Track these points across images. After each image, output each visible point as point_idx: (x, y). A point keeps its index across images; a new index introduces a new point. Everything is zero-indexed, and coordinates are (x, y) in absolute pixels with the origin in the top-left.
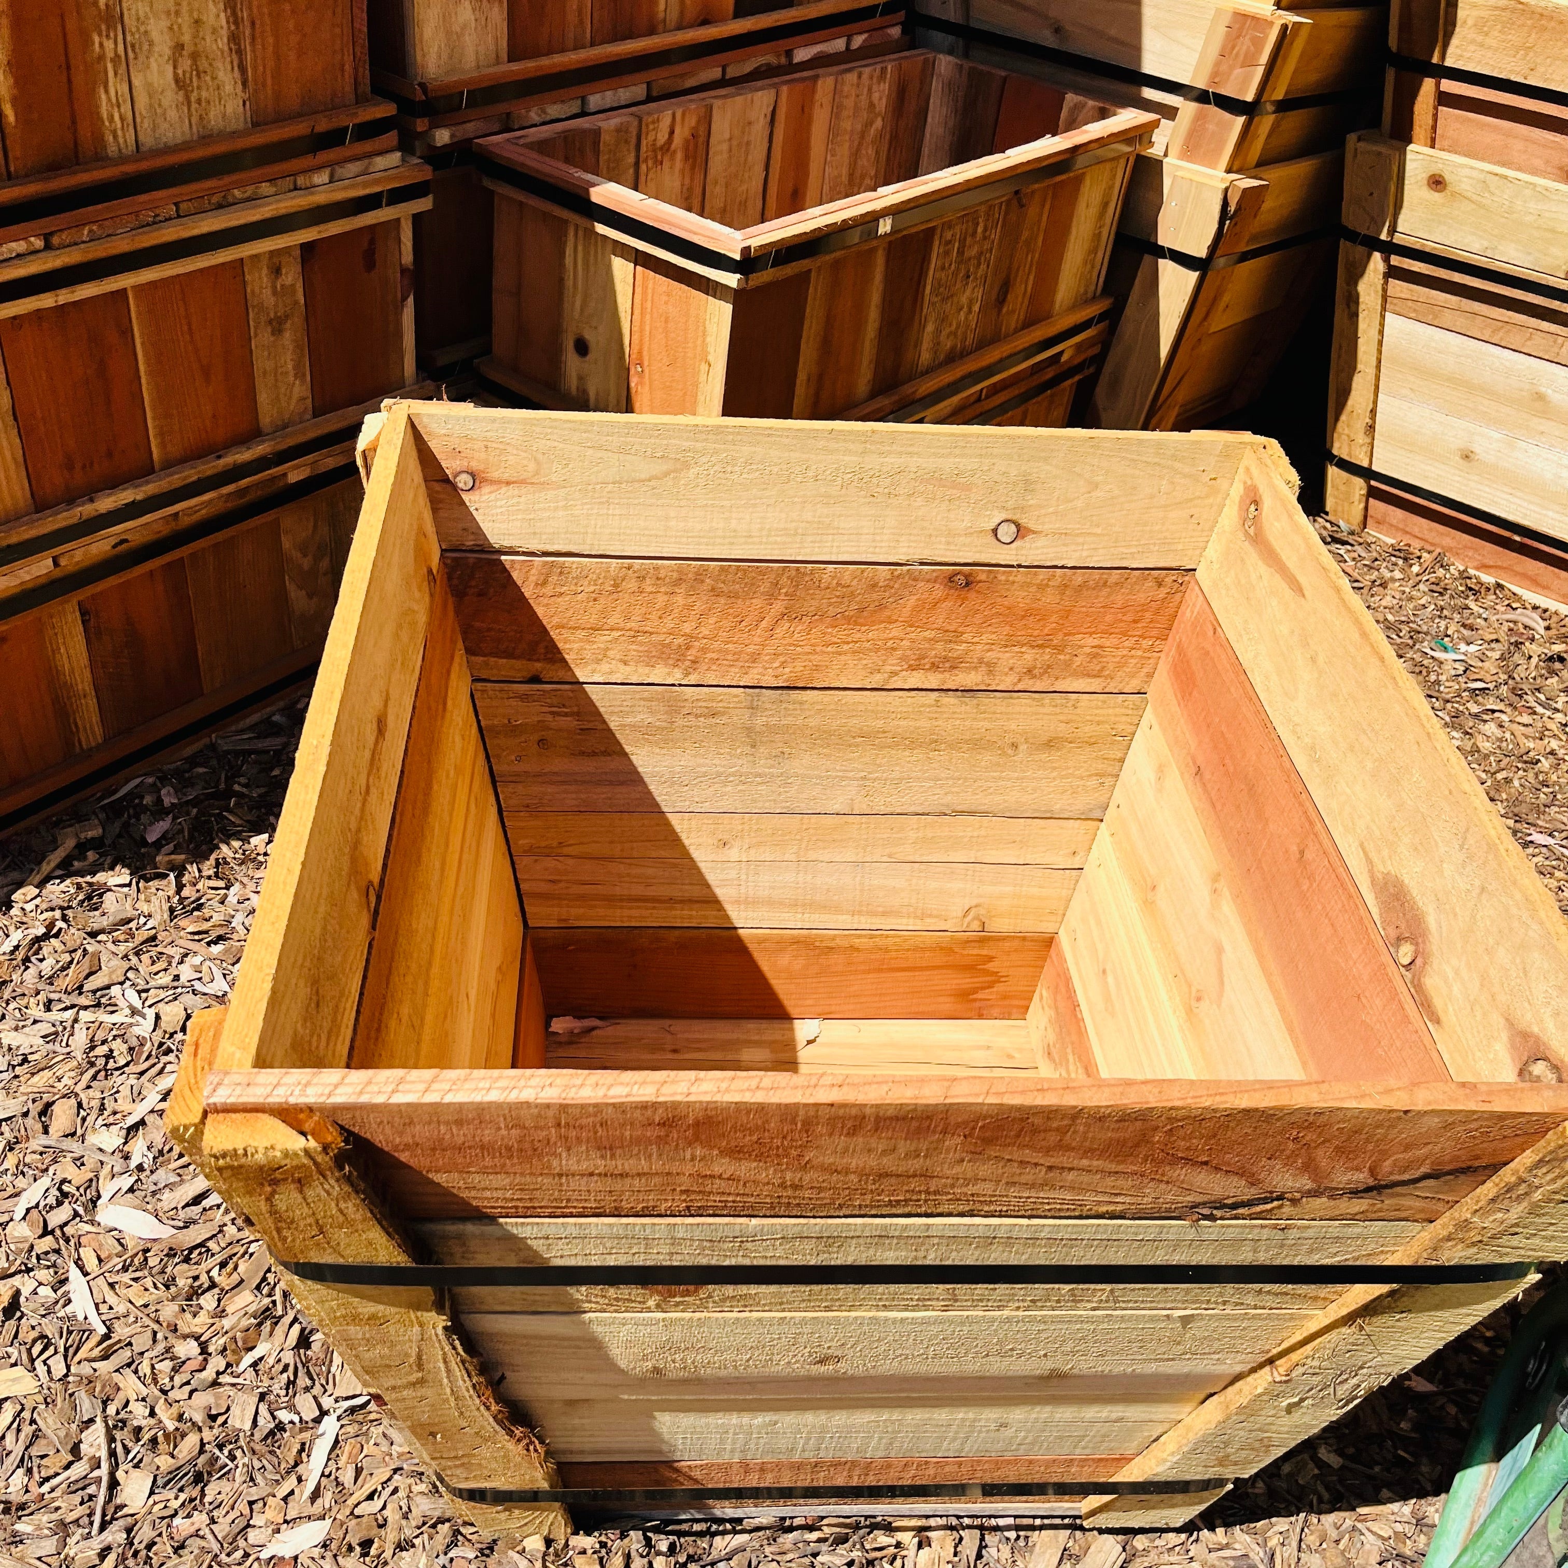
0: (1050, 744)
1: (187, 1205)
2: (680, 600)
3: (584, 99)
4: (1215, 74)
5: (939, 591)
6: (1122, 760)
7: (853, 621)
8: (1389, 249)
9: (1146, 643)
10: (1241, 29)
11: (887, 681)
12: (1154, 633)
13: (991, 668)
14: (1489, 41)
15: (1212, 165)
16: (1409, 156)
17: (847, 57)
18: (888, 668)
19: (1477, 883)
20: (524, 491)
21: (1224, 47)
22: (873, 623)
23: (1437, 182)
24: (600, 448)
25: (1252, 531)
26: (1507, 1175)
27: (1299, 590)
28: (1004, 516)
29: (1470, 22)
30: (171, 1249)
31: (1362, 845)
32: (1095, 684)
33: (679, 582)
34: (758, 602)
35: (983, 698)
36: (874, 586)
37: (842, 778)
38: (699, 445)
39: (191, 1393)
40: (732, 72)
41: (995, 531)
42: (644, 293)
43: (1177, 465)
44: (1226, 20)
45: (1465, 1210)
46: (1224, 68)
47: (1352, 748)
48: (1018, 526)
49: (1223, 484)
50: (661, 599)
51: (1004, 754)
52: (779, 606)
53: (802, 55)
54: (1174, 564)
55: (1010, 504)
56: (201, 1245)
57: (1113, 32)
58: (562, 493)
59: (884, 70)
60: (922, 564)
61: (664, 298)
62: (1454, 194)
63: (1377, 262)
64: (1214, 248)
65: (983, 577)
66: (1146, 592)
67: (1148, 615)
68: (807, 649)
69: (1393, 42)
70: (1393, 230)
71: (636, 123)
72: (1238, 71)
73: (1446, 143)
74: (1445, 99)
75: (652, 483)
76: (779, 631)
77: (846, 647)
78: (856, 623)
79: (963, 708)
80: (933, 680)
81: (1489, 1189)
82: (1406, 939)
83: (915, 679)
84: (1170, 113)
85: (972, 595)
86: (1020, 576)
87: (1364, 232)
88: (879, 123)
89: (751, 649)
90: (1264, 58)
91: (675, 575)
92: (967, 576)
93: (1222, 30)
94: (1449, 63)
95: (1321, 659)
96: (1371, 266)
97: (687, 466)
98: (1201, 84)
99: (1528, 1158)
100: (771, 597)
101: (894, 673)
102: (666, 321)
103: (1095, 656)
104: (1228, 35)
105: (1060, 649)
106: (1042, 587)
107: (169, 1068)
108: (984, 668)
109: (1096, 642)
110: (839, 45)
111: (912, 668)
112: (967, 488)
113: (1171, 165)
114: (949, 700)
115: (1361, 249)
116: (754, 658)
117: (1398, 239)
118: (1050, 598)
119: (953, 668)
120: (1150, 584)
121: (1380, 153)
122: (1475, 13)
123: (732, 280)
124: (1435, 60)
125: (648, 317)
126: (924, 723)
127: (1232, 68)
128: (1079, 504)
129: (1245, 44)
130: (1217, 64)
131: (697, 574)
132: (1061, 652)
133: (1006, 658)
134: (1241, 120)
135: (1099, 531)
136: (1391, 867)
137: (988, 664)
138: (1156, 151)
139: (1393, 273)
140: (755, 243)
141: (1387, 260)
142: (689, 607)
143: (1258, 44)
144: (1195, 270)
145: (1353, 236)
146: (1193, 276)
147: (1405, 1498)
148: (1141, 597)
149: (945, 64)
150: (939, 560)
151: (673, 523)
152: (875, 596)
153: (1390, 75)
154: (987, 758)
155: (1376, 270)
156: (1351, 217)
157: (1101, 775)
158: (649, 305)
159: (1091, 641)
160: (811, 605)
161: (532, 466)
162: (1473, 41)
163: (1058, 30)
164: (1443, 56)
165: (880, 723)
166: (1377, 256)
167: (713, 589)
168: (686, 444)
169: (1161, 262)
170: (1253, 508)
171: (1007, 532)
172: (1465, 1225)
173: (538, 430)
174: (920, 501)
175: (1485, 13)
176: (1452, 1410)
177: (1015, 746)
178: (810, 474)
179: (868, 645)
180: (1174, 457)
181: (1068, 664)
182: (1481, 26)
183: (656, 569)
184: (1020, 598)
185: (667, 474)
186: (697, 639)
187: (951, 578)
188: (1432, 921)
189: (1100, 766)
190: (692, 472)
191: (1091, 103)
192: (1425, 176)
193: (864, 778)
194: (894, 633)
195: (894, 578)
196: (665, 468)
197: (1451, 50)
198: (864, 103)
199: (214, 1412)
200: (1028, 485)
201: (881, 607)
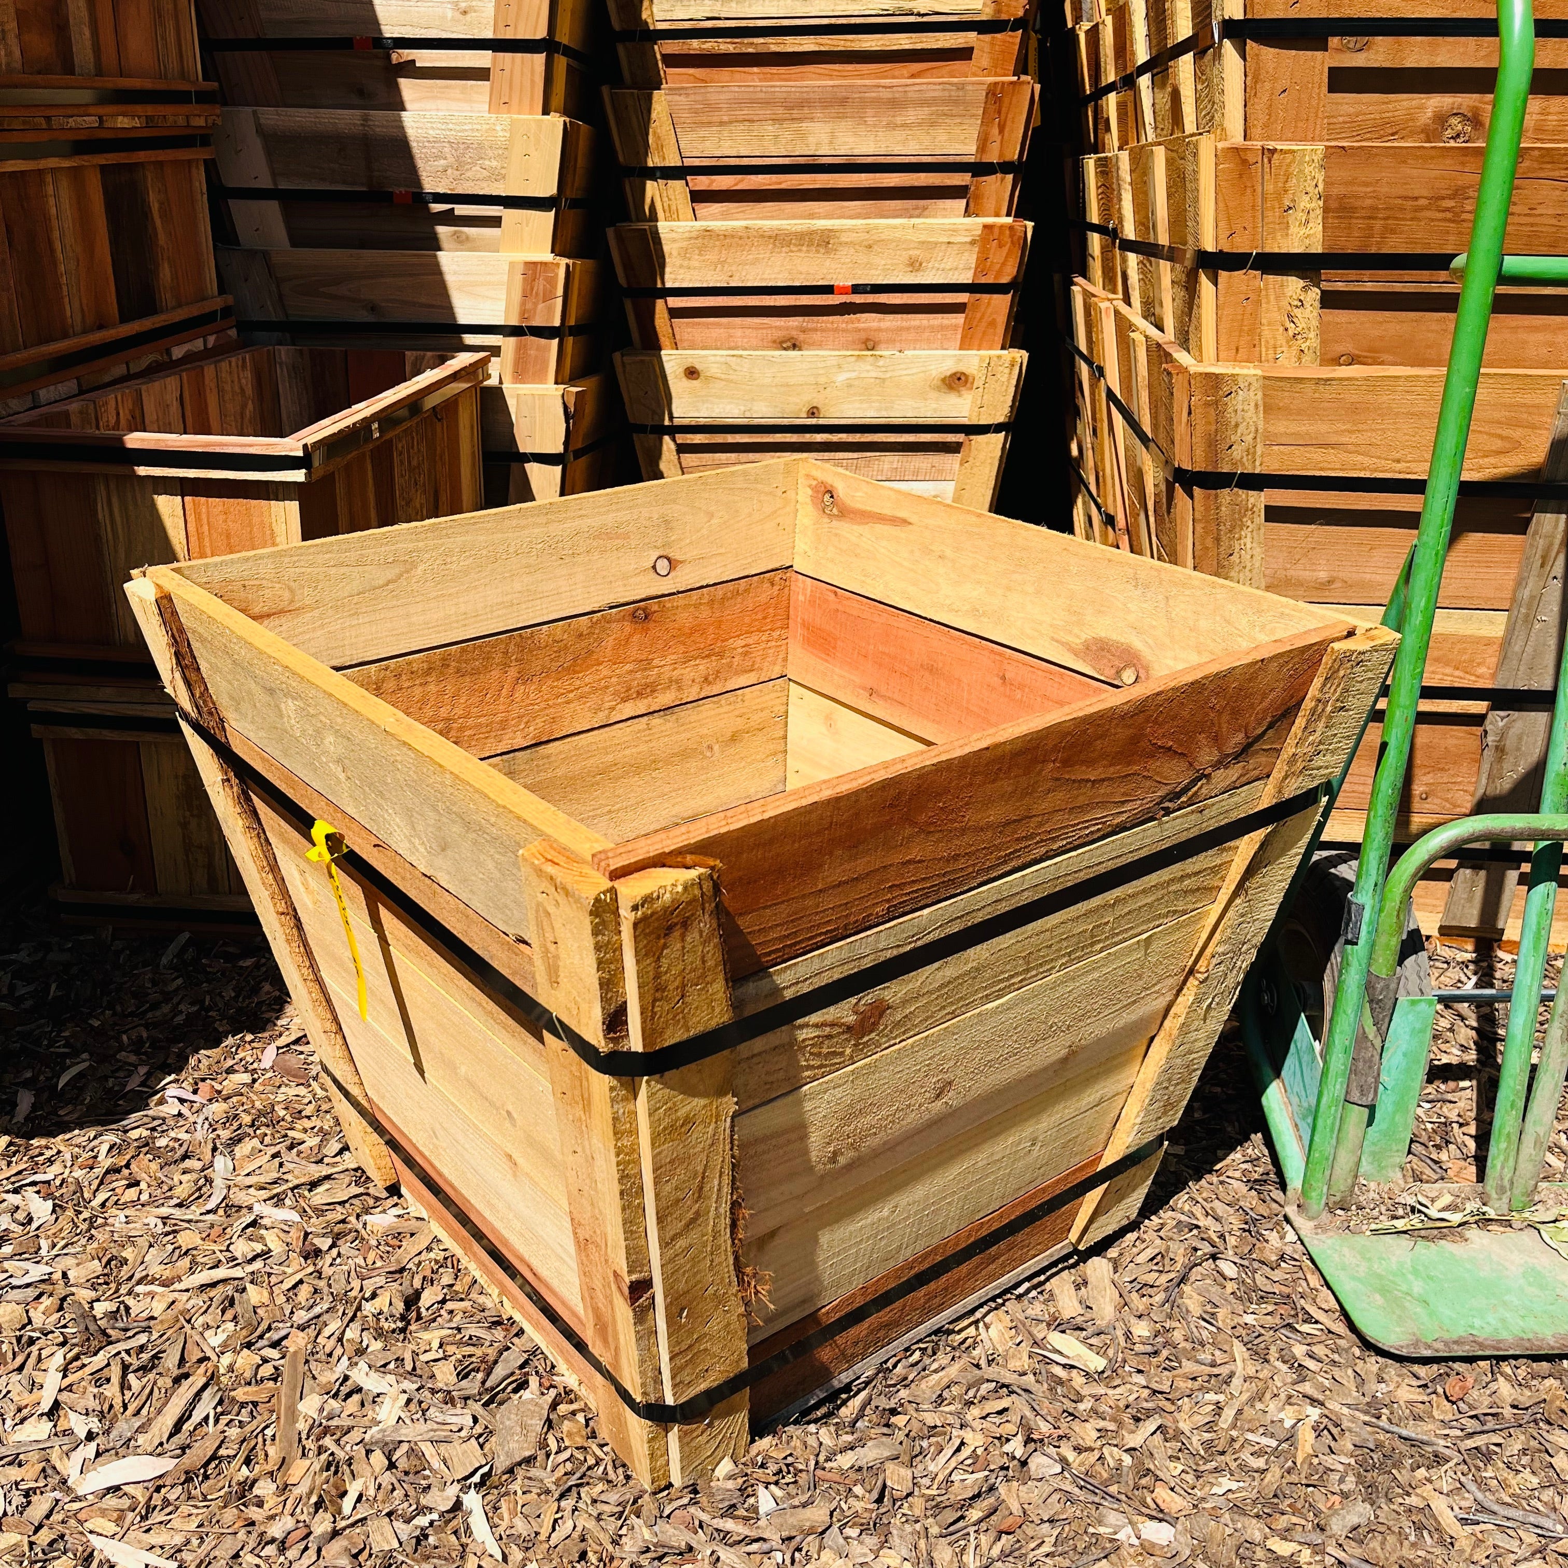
0: (734, 738)
1: (171, 1435)
2: (432, 688)
3: (33, 393)
4: (523, 314)
5: (628, 627)
6: (785, 737)
7: (572, 670)
8: (674, 430)
9: (776, 634)
10: (535, 273)
11: (608, 717)
12: (779, 624)
13: (678, 683)
14: (695, 263)
15: (543, 381)
16: (664, 358)
17: (207, 354)
18: (607, 705)
19: (1160, 597)
20: (283, 620)
21: (524, 290)
22: (588, 668)
23: (692, 373)
24: (341, 565)
25: (835, 511)
26: (1308, 704)
27: (905, 522)
28: (657, 554)
29: (675, 253)
30: (187, 1473)
31: (1053, 639)
32: (751, 678)
33: (428, 672)
34: (495, 673)
35: (682, 713)
36: (581, 635)
37: (594, 817)
38: (421, 544)
39: (319, 1550)
40: (134, 369)
41: (654, 567)
42: (198, 519)
43: (759, 486)
44: (520, 269)
45: (1289, 750)
46: (529, 306)
47: (1009, 589)
48: (669, 559)
49: (791, 494)
50: (418, 691)
51: (705, 757)
52: (513, 672)
53: (178, 352)
54: (777, 565)
55: (659, 544)
56: (214, 1457)
57: (423, 300)
58: (316, 613)
59: (244, 360)
60: (611, 608)
61: (222, 517)
62: (707, 378)
63: (668, 444)
64: (566, 443)
65: (655, 608)
66: (765, 593)
67: (771, 610)
68: (543, 705)
69: (622, 281)
70: (671, 418)
71: (92, 406)
72: (541, 306)
73: (685, 344)
74: (675, 313)
75: (391, 586)
76: (518, 695)
77: (571, 695)
78: (575, 672)
79: (669, 725)
80: (641, 707)
81: (1300, 722)
82: (1124, 668)
83: (629, 709)
84: (495, 351)
85: (652, 625)
86: (680, 600)
87: (650, 423)
88: (250, 406)
89: (498, 718)
90: (560, 291)
91: (425, 666)
92: (644, 610)
93: (519, 278)
94: (669, 285)
95: (948, 553)
96: (665, 447)
97: (414, 566)
98: (514, 322)
99: (1317, 682)
100: (506, 665)
101: (612, 709)
102: (228, 536)
103: (746, 654)
104: (524, 280)
105: (721, 655)
106: (697, 606)
107: (44, 1353)
108: (674, 686)
109: (743, 643)
110: (198, 345)
111: (624, 700)
112: (626, 536)
113: (509, 389)
114: (656, 721)
115: (652, 436)
116: (504, 725)
117: (677, 422)
118: (705, 613)
119: (653, 691)
120: (767, 585)
121: (642, 361)
122: (676, 245)
123: (298, 476)
124: (659, 285)
125: (207, 540)
126: (643, 748)
127: (536, 304)
128: (704, 531)
129: (540, 285)
130: (523, 304)
131: (444, 659)
132: (722, 657)
133: (688, 673)
134: (555, 342)
135: (723, 550)
136: (1086, 635)
137: (677, 682)
138: (493, 382)
139: (682, 449)
140: (311, 440)
141: (674, 440)
142: (441, 693)
143: (552, 282)
144: (557, 464)
145: (642, 429)
146: (558, 469)
147: (1232, 1149)
148: (763, 598)
149: (284, 353)
150: (622, 601)
151: (414, 619)
152: (583, 644)
153: (628, 305)
154: (693, 765)
155: (669, 449)
156: (636, 414)
157: (775, 754)
158: (206, 528)
159: (740, 642)
160: (536, 666)
161: (287, 595)
162: (681, 266)
163: (373, 308)
164: (663, 282)
165: (610, 758)
166: (666, 438)
167: (458, 671)
168: (411, 546)
169: (528, 466)
170: (827, 496)
171: (663, 566)
172: (1294, 757)
173: (287, 560)
174: (596, 555)
175: (685, 244)
176: (1219, 1089)
177: (710, 748)
178: (511, 550)
179: (587, 689)
180: (756, 481)
181: (730, 666)
182: (684, 253)
183: (409, 663)
184: (685, 619)
185: (400, 576)
186: (455, 721)
187: (633, 615)
188: (1137, 643)
189: (772, 747)
190: (421, 568)
191: (429, 354)
192: (681, 370)
193: (610, 812)
194: (605, 672)
195: (594, 625)
196: (397, 571)
197: (667, 276)
198: (237, 389)
199: (354, 1551)
200: (667, 523)
201: (590, 653)
